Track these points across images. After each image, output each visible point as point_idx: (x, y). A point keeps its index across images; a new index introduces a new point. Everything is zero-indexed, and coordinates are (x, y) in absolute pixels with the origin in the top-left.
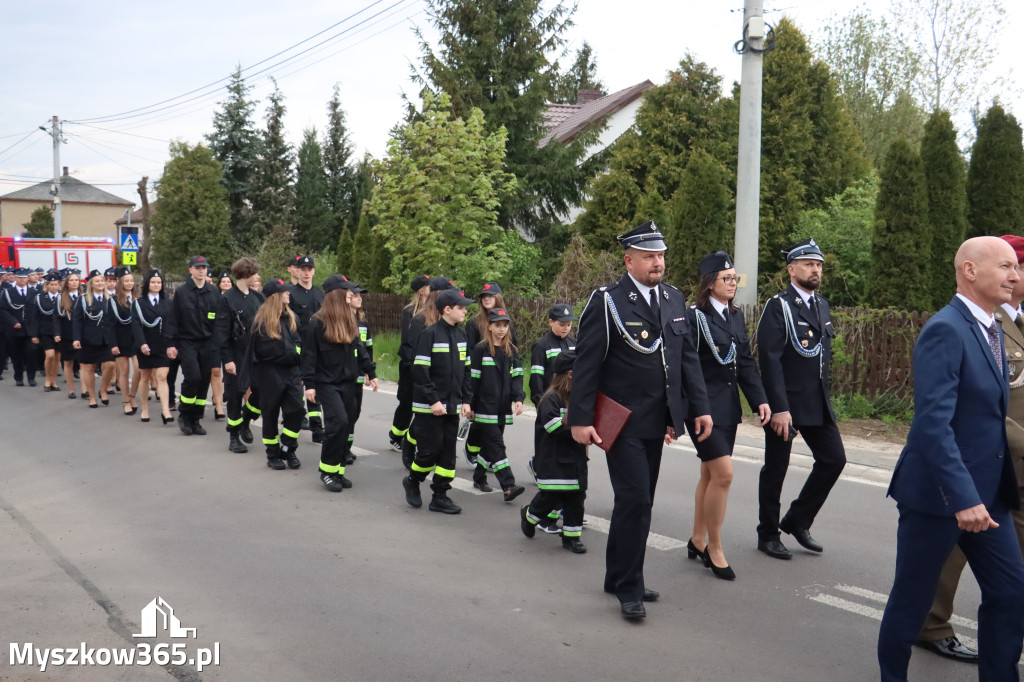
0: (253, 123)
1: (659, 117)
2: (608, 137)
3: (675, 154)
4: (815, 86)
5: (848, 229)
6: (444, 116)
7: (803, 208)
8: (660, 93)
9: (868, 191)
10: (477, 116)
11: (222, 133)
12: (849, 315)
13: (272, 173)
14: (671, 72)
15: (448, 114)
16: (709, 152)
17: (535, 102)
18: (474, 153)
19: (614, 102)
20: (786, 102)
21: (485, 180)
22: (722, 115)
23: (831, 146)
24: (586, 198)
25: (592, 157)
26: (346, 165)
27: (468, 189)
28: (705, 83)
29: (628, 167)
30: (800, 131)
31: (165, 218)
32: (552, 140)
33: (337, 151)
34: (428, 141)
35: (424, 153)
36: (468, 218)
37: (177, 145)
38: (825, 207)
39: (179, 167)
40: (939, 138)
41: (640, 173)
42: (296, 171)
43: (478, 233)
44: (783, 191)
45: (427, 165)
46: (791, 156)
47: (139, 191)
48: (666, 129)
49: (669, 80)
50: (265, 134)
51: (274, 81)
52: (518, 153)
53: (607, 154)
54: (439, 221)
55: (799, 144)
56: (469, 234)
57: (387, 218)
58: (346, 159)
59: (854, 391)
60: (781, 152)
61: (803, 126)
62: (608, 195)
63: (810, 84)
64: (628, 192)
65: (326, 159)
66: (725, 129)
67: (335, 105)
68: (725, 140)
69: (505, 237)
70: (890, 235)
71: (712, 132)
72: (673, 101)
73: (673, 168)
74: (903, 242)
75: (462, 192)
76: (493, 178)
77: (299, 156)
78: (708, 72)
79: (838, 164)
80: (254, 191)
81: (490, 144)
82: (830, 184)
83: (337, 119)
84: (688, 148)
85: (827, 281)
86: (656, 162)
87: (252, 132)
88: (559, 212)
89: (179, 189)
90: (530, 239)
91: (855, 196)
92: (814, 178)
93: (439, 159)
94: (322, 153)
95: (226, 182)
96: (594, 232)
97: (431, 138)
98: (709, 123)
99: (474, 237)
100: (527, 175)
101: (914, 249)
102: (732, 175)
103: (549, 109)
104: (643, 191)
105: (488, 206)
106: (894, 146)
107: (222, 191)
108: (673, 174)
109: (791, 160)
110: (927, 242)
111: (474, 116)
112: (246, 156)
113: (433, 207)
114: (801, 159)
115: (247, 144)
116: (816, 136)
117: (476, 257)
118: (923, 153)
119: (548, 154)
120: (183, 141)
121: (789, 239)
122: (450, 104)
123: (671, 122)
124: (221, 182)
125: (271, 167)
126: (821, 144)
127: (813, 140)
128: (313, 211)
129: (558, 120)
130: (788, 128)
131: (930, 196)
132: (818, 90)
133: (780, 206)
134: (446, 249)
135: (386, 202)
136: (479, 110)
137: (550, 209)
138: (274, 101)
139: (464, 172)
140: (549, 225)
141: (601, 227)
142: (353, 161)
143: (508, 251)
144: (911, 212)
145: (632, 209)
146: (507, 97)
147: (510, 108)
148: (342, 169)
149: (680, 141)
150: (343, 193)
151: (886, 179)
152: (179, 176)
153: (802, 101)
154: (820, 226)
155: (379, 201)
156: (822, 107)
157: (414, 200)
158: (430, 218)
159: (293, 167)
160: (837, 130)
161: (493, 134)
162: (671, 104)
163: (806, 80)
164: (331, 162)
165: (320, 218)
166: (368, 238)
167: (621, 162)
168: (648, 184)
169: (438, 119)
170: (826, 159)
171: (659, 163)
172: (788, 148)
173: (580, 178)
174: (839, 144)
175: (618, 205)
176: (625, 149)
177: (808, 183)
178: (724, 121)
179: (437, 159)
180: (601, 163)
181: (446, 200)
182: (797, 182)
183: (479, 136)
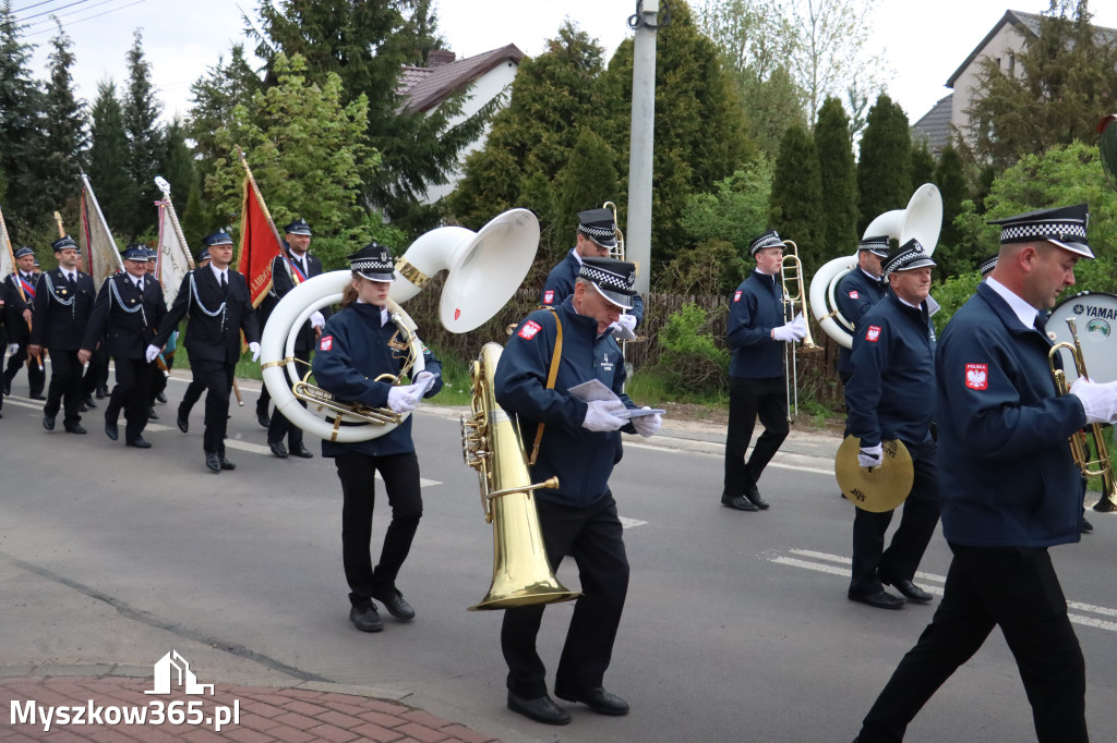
1: (540, 90)
2: (470, 108)
3: (557, 132)
4: (702, 62)
5: (738, 215)
6: (298, 81)
7: (690, 192)
8: (539, 64)
9: (759, 180)
10: (335, 82)
13: (61, 135)
14: (550, 41)
15: (303, 79)
16: (593, 130)
17: (392, 68)
18: (330, 125)
19: (475, 68)
20: (672, 79)
21: (346, 154)
22: (607, 90)
23: (719, 123)
24: (446, 174)
25: (453, 129)
26: (152, 128)
27: (326, 164)
28: (586, 55)
29: (506, 144)
30: (686, 109)
32: (406, 109)
33: (141, 108)
34: (282, 109)
35: (276, 122)
36: (327, 198)
38: (715, 191)
40: (832, 125)
41: (520, 151)
42: (90, 134)
43: (339, 213)
44: (669, 173)
45: (282, 137)
46: (678, 136)
48: (547, 104)
49: (547, 50)
50: (48, 86)
51: (58, 22)
52: (381, 129)
53: (471, 129)
54: (295, 199)
55: (686, 123)
56: (329, 215)
57: (230, 195)
58: (152, 120)
60: (668, 131)
61: (690, 105)
62: (485, 174)
63: (696, 60)
64: (507, 171)
65: (127, 122)
66: (608, 106)
67: (136, 56)
68: (607, 118)
69: (367, 218)
70: (785, 223)
71: (596, 108)
72: (554, 73)
74: (799, 230)
75: (319, 167)
76: (355, 152)
77: (94, 116)
78: (590, 43)
79: (725, 146)
80: (37, 156)
81: (349, 114)
82: (717, 166)
83: (139, 73)
84: (570, 124)
85: (725, 270)
86: (537, 139)
87: (29, 83)
88: (416, 189)
90: (386, 221)
91: (743, 179)
92: (701, 160)
93: (295, 130)
94: (122, 112)
96: (468, 215)
97: (286, 106)
98: (594, 98)
99: (335, 219)
100: (385, 149)
101: (809, 237)
102: (618, 155)
103: (407, 73)
104: (523, 170)
105: (351, 185)
106: (789, 132)
108: (555, 153)
109: (678, 140)
110: (822, 230)
111: (332, 83)
112: (23, 112)
113: (289, 184)
114: (687, 140)
115: (23, 98)
116: (702, 115)
117: (337, 241)
118: (816, 140)
119: (404, 125)
121: (677, 225)
122: (305, 68)
123: (552, 96)
125: (58, 126)
126: (708, 124)
127: (699, 119)
128: (113, 182)
129: (414, 84)
130: (674, 106)
131: (824, 184)
132: (704, 67)
133: (667, 189)
135: (232, 176)
136: (336, 75)
137: (406, 186)
138: (58, 46)
139: (321, 145)
140: (406, 204)
141: (476, 208)
142: (161, 123)
143: (371, 234)
144: (806, 200)
145: (511, 190)
146: (361, 60)
147: (365, 72)
148: (148, 134)
149: (561, 117)
150: (150, 161)
151: (781, 165)
153: (688, 78)
154: (710, 211)
155: (224, 176)
156: (708, 87)
157: (265, 175)
158: (284, 196)
159: (85, 128)
160: (724, 110)
161: (352, 102)
162: (552, 76)
163: (693, 55)
164: (134, 124)
165: (122, 192)
166: (200, 218)
167: (498, 139)
168: (530, 163)
169: (292, 85)
170: (712, 140)
171: (540, 141)
172: (675, 127)
173: (441, 153)
174: (726, 124)
175: (496, 185)
176: (502, 125)
177: (694, 165)
178: (608, 97)
179: (293, 130)
180: (463, 135)
181: (301, 176)
182: (684, 164)
183: (337, 105)
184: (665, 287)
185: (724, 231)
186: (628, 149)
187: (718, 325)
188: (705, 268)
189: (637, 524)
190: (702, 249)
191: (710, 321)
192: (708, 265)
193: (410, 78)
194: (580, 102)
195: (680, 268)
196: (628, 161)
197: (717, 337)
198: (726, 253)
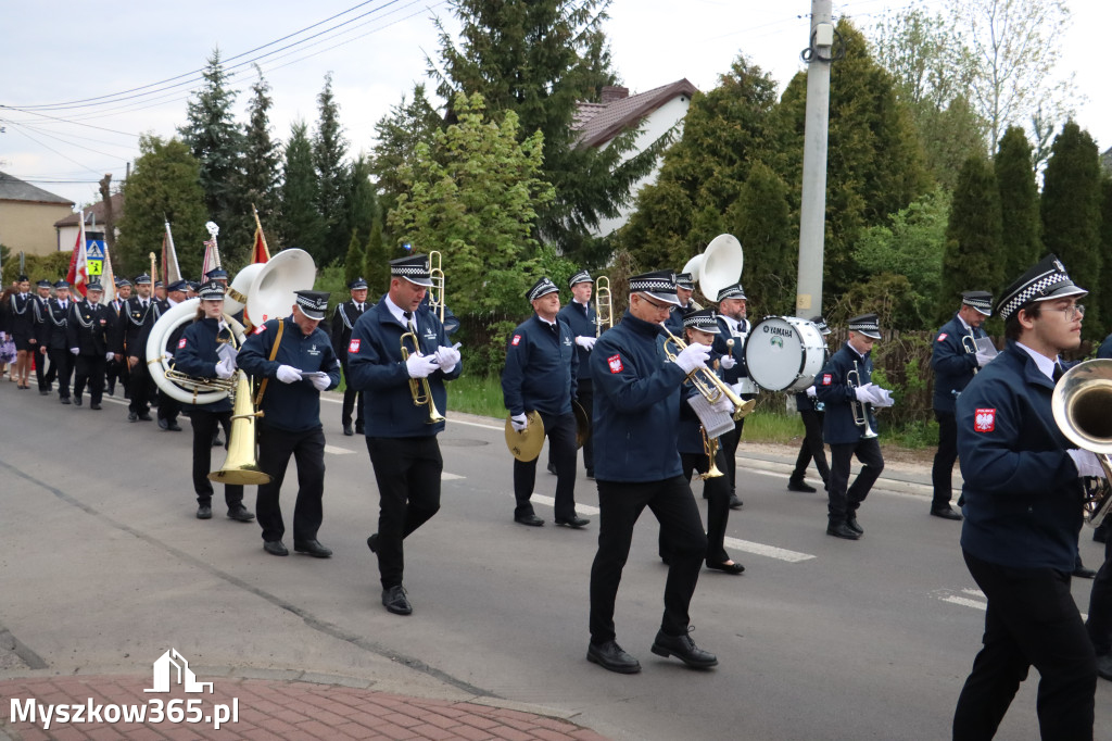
0: (232, 115)
1: (712, 125)
2: (643, 143)
3: (729, 165)
4: (876, 94)
5: (913, 248)
6: (476, 119)
7: (863, 224)
8: (712, 98)
9: (935, 213)
10: (512, 119)
11: (197, 127)
12: (923, 339)
13: (257, 173)
14: (722, 75)
15: (482, 116)
16: (765, 163)
17: (567, 104)
18: (507, 161)
19: (647, 103)
20: (846, 111)
21: (522, 189)
22: (779, 123)
23: (894, 155)
24: (618, 208)
25: (626, 164)
26: (338, 165)
27: (502, 198)
28: (759, 89)
29: (678, 178)
30: (861, 142)
31: (135, 222)
32: (580, 143)
33: (329, 147)
34: (461, 146)
35: (455, 159)
36: (502, 231)
37: (148, 139)
38: (889, 224)
39: (150, 164)
40: (1014, 155)
41: (692, 185)
42: (282, 172)
43: (514, 246)
44: (842, 206)
45: (460, 172)
46: (851, 168)
47: (102, 191)
48: (720, 138)
49: (720, 85)
50: (248, 128)
51: (259, 69)
52: (556, 164)
53: (643, 163)
54: (471, 232)
55: (860, 156)
56: (504, 247)
57: (411, 229)
58: (339, 158)
59: (928, 418)
60: (841, 164)
61: (864, 137)
62: (657, 208)
63: (871, 91)
64: (679, 205)
65: (316, 159)
66: (780, 139)
67: (326, 98)
68: (780, 151)
69: (540, 251)
70: (963, 256)
71: (769, 141)
72: (726, 108)
73: (727, 180)
74: (977, 263)
75: (495, 202)
76: (530, 187)
77: (287, 155)
78: (762, 77)
79: (900, 178)
80: (236, 193)
81: (525, 150)
82: (891, 198)
83: (329, 113)
84: (742, 158)
85: (898, 303)
86: (709, 173)
87: (231, 126)
88: (589, 223)
89: (152, 189)
90: (559, 253)
91: (919, 212)
92: (875, 192)
93: (473, 166)
94: (312, 151)
95: (203, 182)
96: (640, 248)
97: (464, 143)
98: (766, 132)
99: (510, 251)
100: (559, 183)
102: (790, 188)
103: (581, 108)
104: (695, 204)
105: (526, 218)
106: (968, 163)
107: (199, 192)
108: (727, 186)
109: (851, 173)
111: (509, 120)
112: (225, 153)
113: (466, 218)
114: (861, 172)
115: (225, 140)
116: (876, 147)
117: (511, 273)
118: (996, 172)
119: (578, 160)
120: (155, 135)
121: (850, 258)
122: (483, 106)
123: (724, 130)
124: (198, 183)
125: (255, 165)
126: (882, 155)
127: (874, 151)
128: (303, 217)
129: (588, 119)
130: (848, 138)
131: (1004, 216)
132: (879, 98)
133: (840, 222)
134: (477, 263)
135: (412, 211)
136: (513, 113)
137: (579, 219)
138: (258, 91)
139: (498, 180)
140: (579, 237)
141: (647, 242)
142: (347, 161)
143: (544, 267)
144: (985, 233)
145: (683, 223)
146: (536, 97)
147: (540, 109)
148: (334, 170)
149: (733, 151)
150: (336, 196)
151: (959, 197)
152: (151, 174)
153: (863, 110)
154: (884, 244)
155: (406, 210)
156: (883, 116)
157: (444, 209)
158: (462, 229)
159: (279, 166)
160: (900, 142)
161: (528, 139)
162: (724, 111)
163: (868, 87)
164: (322, 162)
165: (310, 225)
166: (381, 250)
167: (670, 173)
168: (702, 197)
169: (470, 123)
170: (887, 172)
171: (712, 175)
172: (848, 160)
173: (614, 186)
174: (901, 156)
175: (667, 218)
176: (674, 159)
177: (868, 197)
178: (780, 131)
179: (471, 166)
180: (635, 169)
181: (478, 210)
182: (858, 197)
183: (513, 141)
184: (837, 321)
185: (898, 264)
186: (801, 182)
187: (891, 360)
188: (878, 302)
189: (805, 558)
190: (875, 283)
191: (883, 355)
192: (881, 298)
193: (584, 114)
194: (753, 136)
195: (852, 301)
196: (800, 194)
197: (890, 372)
198: (900, 286)
